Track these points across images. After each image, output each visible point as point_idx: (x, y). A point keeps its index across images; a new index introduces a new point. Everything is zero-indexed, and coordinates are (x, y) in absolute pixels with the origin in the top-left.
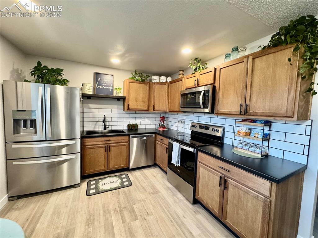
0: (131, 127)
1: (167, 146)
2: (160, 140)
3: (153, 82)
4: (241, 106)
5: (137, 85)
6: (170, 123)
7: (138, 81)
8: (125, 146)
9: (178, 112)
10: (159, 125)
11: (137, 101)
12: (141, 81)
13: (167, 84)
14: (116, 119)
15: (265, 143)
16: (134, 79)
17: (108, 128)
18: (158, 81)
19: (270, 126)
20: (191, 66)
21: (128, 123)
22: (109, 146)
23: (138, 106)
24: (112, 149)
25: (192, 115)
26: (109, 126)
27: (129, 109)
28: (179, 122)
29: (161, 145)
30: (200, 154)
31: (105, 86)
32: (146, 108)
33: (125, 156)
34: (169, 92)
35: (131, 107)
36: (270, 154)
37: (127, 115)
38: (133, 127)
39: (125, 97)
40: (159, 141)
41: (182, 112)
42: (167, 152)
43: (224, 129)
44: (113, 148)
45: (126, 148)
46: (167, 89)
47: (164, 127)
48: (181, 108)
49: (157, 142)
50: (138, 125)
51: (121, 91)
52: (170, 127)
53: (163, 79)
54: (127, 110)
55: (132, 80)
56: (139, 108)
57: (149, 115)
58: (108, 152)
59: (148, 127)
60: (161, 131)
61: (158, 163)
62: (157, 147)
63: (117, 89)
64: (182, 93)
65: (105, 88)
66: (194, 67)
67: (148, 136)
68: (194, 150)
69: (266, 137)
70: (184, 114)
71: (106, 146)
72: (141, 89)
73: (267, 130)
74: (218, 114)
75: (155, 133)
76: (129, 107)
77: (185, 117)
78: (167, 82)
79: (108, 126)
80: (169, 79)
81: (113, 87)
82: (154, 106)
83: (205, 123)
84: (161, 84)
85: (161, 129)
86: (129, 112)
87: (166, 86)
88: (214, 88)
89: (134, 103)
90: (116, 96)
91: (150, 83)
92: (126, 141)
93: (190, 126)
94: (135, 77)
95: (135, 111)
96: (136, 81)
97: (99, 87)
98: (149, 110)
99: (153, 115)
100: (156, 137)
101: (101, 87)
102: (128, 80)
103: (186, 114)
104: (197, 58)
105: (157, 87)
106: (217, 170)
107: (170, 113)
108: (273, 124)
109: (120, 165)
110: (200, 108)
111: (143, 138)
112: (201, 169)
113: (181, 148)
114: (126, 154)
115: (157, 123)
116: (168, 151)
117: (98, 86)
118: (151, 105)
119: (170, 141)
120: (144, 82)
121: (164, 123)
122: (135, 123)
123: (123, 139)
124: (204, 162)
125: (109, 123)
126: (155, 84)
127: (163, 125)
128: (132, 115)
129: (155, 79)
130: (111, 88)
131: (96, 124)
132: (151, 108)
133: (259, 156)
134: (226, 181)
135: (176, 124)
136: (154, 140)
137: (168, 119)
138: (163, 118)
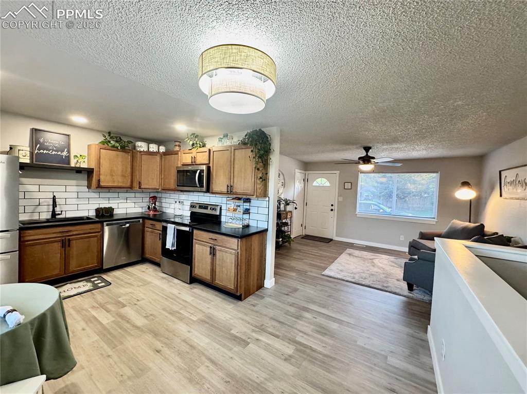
0: (103, 212)
1: (160, 232)
2: (151, 226)
3: (139, 150)
4: (228, 186)
5: (113, 153)
6: (164, 205)
7: (114, 147)
8: (96, 238)
9: (174, 190)
10: (149, 208)
11: (112, 175)
12: (119, 148)
13: (158, 155)
14: (75, 201)
15: (246, 216)
16: (108, 145)
17: (59, 214)
18: (146, 150)
19: (250, 202)
20: (188, 141)
21: (97, 206)
22: (69, 239)
23: (114, 181)
24: (74, 243)
25: (192, 193)
26: (62, 211)
27: (99, 186)
28: (176, 202)
29: (152, 232)
30: (195, 231)
31: (53, 150)
32: (128, 184)
33: (96, 251)
34: (162, 165)
35: (102, 184)
36: (250, 225)
37: (96, 195)
38: (105, 211)
39: (93, 169)
40: (149, 228)
41: (178, 190)
42: (160, 239)
43: (221, 208)
44: (74, 241)
45: (98, 241)
46: (159, 161)
47: (155, 209)
48: (177, 186)
49: (146, 229)
50: (113, 209)
51: (85, 160)
52: (164, 210)
53: (153, 148)
54: (97, 187)
55: (103, 146)
56: (116, 184)
57: (133, 195)
58: (67, 248)
59: (130, 211)
60: (151, 215)
61: (148, 256)
62: (145, 236)
63: (77, 156)
64: (178, 169)
65: (53, 153)
66: (191, 143)
67: (133, 222)
68: (190, 229)
69: (247, 211)
70: (182, 193)
71: (63, 240)
72: (120, 159)
73: (246, 206)
74: (213, 193)
75: (143, 218)
76: (99, 184)
77: (183, 197)
78: (158, 152)
79: (60, 213)
80: (162, 149)
81: (69, 152)
82: (139, 182)
83: (205, 203)
84: (149, 153)
85: (152, 213)
86: (99, 190)
87: (158, 158)
88: (209, 168)
89: (109, 177)
90: (75, 167)
91: (134, 151)
92: (98, 231)
93: (189, 207)
94: (109, 142)
95: (109, 189)
96: (112, 147)
97: (42, 151)
98: (131, 187)
99: (137, 195)
100: (144, 223)
101: (45, 152)
102: (98, 145)
103: (185, 193)
104: (194, 134)
105: (144, 157)
106: (209, 242)
107: (164, 191)
108: (252, 201)
109: (88, 265)
110: (197, 187)
111: (125, 225)
112: (197, 245)
113: (177, 229)
114: (98, 248)
115: (145, 205)
116: (161, 237)
117: (39, 149)
118: (136, 181)
119: (164, 224)
120: (123, 148)
121: (155, 205)
122: (109, 206)
123: (93, 227)
124: (199, 239)
125: (61, 208)
126: (142, 153)
127: (154, 207)
128: (102, 195)
129: (142, 146)
130: (65, 153)
131: (35, 209)
132: (136, 185)
133: (241, 226)
134: (214, 249)
135: (172, 206)
136: (141, 227)
137: (161, 200)
138: (154, 199)
